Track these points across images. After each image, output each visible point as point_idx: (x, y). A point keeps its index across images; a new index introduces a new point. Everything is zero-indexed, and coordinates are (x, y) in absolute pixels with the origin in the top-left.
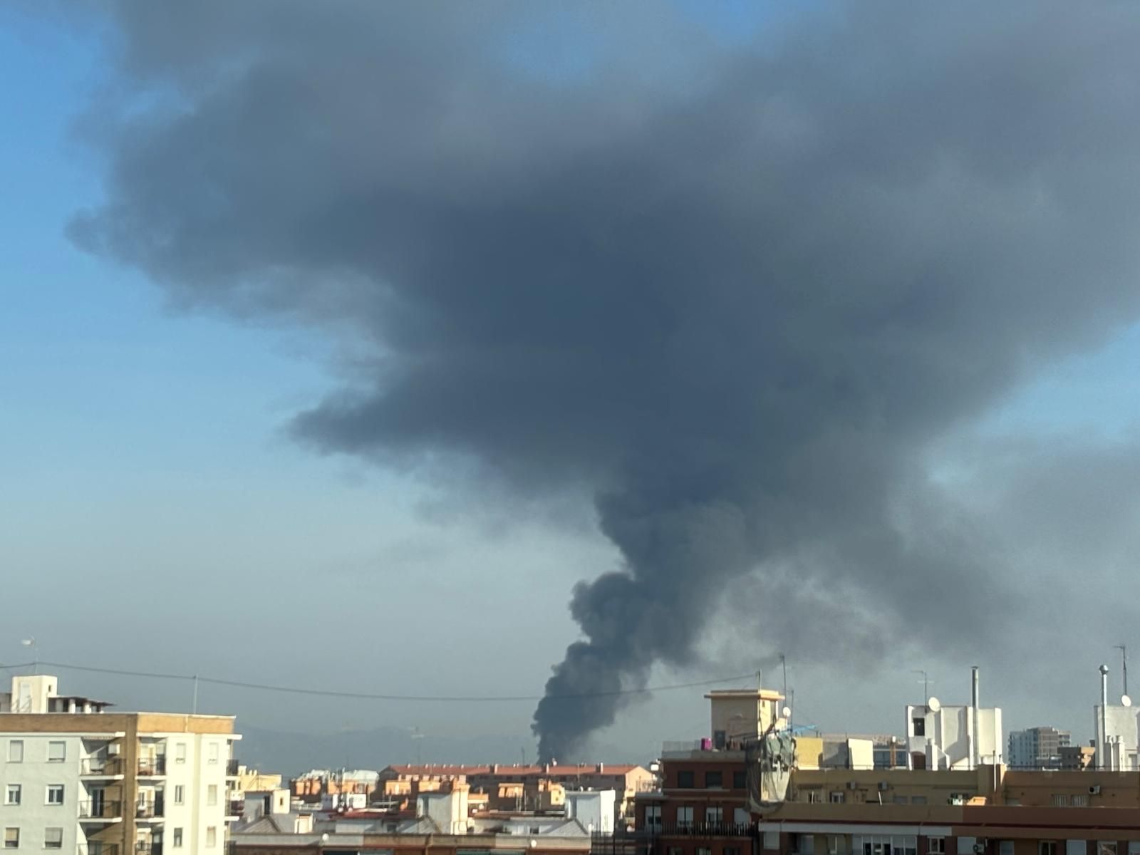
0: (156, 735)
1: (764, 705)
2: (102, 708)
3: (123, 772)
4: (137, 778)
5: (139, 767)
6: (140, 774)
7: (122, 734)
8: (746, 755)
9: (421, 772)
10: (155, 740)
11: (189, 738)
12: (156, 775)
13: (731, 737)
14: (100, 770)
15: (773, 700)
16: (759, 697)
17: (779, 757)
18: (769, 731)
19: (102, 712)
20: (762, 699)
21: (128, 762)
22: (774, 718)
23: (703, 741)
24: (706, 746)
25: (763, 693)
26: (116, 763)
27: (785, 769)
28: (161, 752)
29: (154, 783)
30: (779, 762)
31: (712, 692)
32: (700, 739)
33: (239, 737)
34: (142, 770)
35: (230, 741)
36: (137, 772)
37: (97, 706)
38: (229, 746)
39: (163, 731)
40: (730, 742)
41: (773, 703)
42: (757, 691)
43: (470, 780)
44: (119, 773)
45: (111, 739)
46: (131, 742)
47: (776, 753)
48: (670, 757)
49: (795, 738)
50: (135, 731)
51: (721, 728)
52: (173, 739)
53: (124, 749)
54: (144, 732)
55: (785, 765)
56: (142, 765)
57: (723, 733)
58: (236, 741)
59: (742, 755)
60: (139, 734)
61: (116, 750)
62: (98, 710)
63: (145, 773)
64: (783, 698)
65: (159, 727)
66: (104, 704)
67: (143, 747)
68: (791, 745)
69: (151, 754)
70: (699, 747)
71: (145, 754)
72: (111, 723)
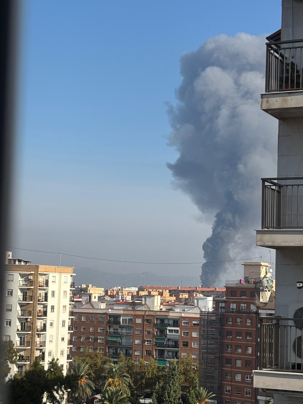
0: (45, 273)
1: (263, 268)
2: (27, 263)
3: (33, 286)
4: (38, 288)
5: (39, 284)
6: (39, 286)
7: (33, 272)
8: (255, 286)
9: (153, 288)
10: (45, 275)
11: (57, 275)
12: (45, 287)
13: (250, 279)
14: (25, 285)
15: (267, 266)
16: (261, 265)
17: (267, 287)
18: (264, 278)
19: (27, 264)
20: (262, 266)
21: (35, 282)
22: (266, 273)
23: (241, 280)
24: (242, 282)
25: (262, 264)
26: (31, 282)
27: (269, 291)
28: (47, 279)
29: (44, 290)
30: (267, 288)
31: (244, 263)
32: (240, 280)
33: (75, 274)
34: (40, 285)
35: (72, 276)
36: (38, 286)
37: (26, 262)
38: (71, 278)
39: (48, 272)
40: (250, 281)
41: (266, 267)
42: (260, 263)
43: (170, 291)
44: (32, 286)
45: (29, 274)
46: (36, 275)
47: (266, 285)
48: (228, 286)
49: (273, 280)
50: (38, 271)
51: (247, 276)
52: (51, 275)
53: (34, 278)
54: (41, 272)
55: (269, 289)
56: (40, 283)
57: (248, 277)
58: (74, 276)
59: (254, 285)
60: (39, 273)
61: (31, 278)
62: (26, 264)
63: (41, 286)
64: (270, 265)
65: (47, 270)
66: (28, 262)
67: (41, 277)
68: (271, 282)
69: (43, 279)
70: (239, 282)
71: (41, 279)
72: (30, 268)
